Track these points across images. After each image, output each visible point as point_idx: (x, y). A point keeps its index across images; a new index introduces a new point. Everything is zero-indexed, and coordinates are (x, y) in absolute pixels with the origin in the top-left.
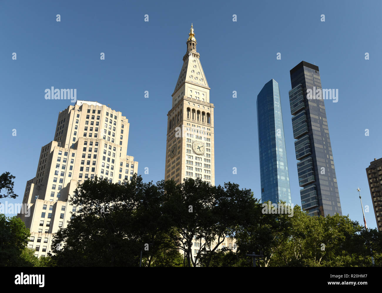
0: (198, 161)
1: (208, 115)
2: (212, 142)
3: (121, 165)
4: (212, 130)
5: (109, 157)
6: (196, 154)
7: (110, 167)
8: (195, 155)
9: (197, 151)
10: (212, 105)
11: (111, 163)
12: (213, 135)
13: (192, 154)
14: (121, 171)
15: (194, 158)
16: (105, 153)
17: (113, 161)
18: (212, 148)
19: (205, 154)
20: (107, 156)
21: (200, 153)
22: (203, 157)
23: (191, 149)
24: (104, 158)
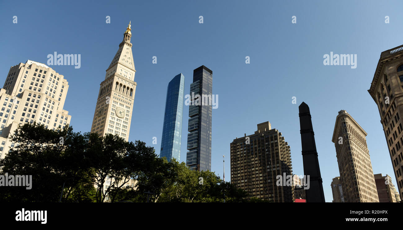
0: (118, 122)
1: (132, 90)
2: (131, 110)
3: (57, 116)
4: (133, 101)
5: (48, 108)
6: (118, 116)
7: (48, 117)
8: (116, 118)
9: (119, 115)
10: (136, 83)
11: (49, 114)
12: (132, 105)
13: (115, 116)
14: (56, 121)
15: (116, 119)
16: (45, 105)
17: (51, 112)
18: (130, 114)
19: (125, 118)
20: (46, 108)
21: (121, 116)
22: (123, 120)
23: (115, 113)
24: (44, 109)
